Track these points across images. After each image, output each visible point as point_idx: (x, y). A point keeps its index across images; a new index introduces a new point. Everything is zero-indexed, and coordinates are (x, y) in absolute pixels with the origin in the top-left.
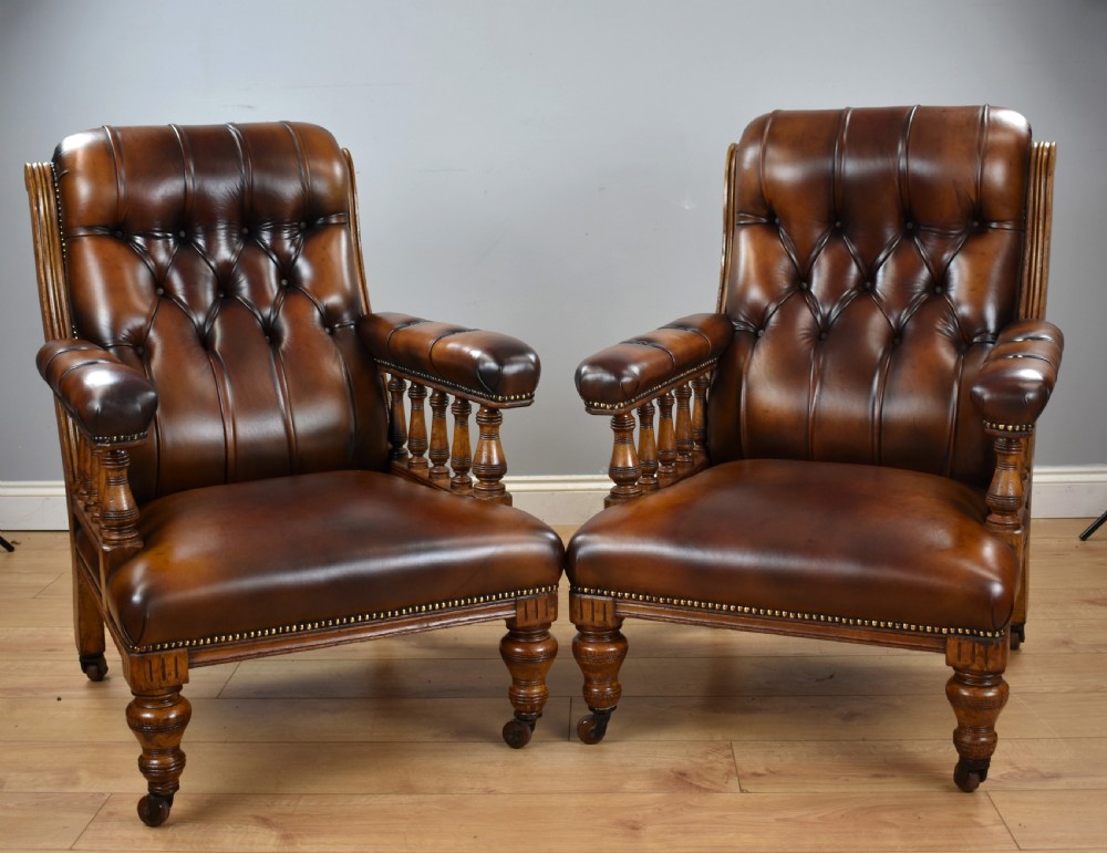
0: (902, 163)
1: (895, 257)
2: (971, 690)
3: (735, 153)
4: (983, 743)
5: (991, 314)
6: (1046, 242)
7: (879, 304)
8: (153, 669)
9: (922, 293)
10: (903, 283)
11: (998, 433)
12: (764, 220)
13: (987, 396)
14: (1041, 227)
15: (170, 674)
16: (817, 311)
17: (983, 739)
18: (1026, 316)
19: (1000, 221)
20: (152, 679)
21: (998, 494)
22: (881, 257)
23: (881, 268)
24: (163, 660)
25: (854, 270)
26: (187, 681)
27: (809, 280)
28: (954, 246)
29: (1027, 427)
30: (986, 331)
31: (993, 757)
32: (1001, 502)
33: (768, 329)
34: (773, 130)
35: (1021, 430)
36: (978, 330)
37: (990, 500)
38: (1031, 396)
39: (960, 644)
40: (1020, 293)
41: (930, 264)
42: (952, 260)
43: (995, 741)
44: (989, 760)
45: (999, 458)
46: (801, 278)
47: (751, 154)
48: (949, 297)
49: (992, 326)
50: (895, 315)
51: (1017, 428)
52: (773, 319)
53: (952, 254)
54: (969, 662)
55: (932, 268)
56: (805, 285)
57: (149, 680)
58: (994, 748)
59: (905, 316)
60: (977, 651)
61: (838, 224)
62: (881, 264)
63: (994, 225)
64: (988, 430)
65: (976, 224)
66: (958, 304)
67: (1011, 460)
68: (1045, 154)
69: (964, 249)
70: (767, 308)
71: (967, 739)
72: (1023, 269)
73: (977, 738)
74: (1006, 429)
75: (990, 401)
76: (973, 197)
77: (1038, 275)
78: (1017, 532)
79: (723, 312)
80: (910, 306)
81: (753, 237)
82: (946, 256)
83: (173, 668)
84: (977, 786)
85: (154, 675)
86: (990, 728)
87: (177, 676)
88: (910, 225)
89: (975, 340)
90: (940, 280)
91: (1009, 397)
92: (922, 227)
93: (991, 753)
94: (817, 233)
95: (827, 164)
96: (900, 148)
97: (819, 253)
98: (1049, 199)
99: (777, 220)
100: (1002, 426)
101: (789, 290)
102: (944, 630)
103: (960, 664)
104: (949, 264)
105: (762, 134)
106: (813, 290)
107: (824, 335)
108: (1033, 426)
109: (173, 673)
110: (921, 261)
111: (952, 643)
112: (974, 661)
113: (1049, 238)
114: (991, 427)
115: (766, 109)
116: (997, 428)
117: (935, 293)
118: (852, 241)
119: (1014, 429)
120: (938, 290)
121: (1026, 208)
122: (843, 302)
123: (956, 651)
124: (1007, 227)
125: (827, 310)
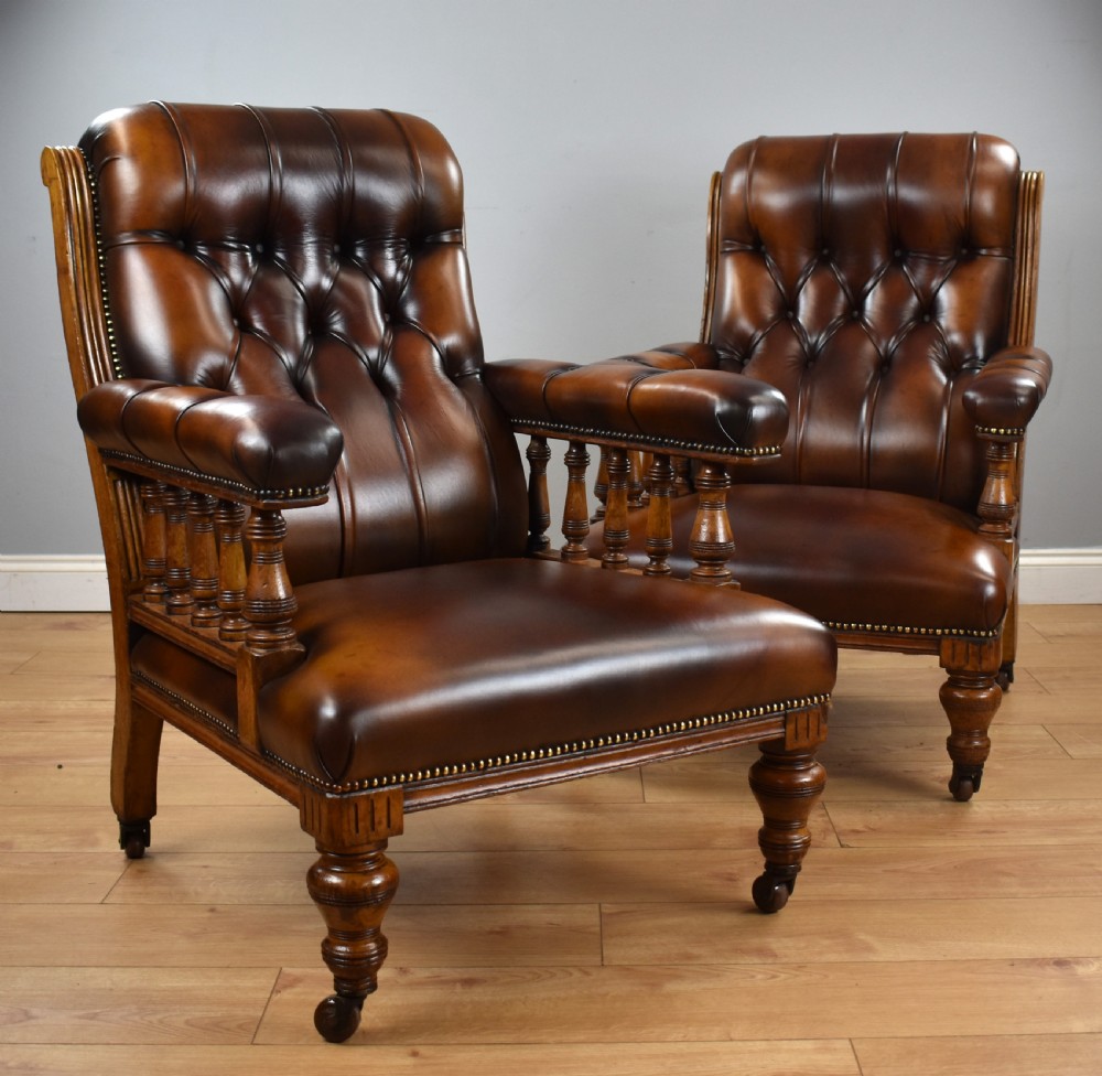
0: (891, 190)
1: (883, 285)
2: (965, 692)
3: (719, 181)
4: (976, 747)
5: (980, 342)
6: (1034, 272)
7: (868, 333)
8: (360, 816)
9: (911, 320)
10: (891, 309)
11: (990, 437)
12: (750, 247)
13: (979, 401)
14: (1029, 256)
15: (380, 823)
16: (806, 340)
17: (977, 743)
18: (1015, 343)
19: (989, 247)
20: (357, 831)
21: (991, 502)
22: (869, 285)
23: (871, 294)
24: (372, 801)
25: (842, 297)
26: (400, 831)
27: (794, 307)
28: (943, 273)
29: (1018, 431)
30: (975, 357)
31: (986, 764)
32: (992, 510)
33: (754, 357)
34: (759, 155)
35: (1012, 434)
36: (967, 356)
37: (981, 509)
38: (1022, 400)
39: (954, 645)
40: (1009, 322)
41: (919, 291)
42: (941, 286)
43: (988, 746)
44: (982, 766)
45: (991, 466)
46: (788, 305)
47: (737, 181)
48: (939, 324)
49: (980, 353)
50: (884, 344)
51: (1009, 431)
52: (760, 346)
53: (940, 280)
54: (963, 663)
55: (921, 295)
56: (791, 314)
57: (354, 831)
58: (988, 752)
59: (892, 344)
60: (970, 651)
61: (825, 252)
62: (869, 291)
63: (984, 252)
64: (980, 435)
65: (964, 251)
66: (949, 332)
67: (1003, 467)
68: (1033, 186)
69: (952, 276)
70: (753, 336)
71: (962, 743)
72: (1011, 299)
73: (971, 742)
74: (998, 433)
75: (983, 405)
76: (963, 223)
77: (1026, 305)
78: (1009, 541)
79: (706, 342)
80: (897, 333)
81: (738, 264)
82: (934, 284)
83: (385, 813)
84: (970, 796)
85: (361, 824)
86: (984, 732)
87: (389, 825)
88: (898, 253)
89: (964, 366)
90: (930, 306)
91: (1001, 400)
92: (911, 254)
93: (985, 759)
94: (804, 260)
95: (814, 192)
96: (889, 173)
97: (805, 281)
98: (1037, 228)
99: (763, 248)
100: (994, 430)
101: (774, 319)
102: (939, 631)
103: (954, 665)
104: (938, 290)
105: (748, 162)
106: (801, 320)
107: (810, 364)
108: (1024, 431)
109: (385, 821)
110: (911, 290)
111: (946, 644)
112: (967, 662)
113: (1037, 268)
114: (983, 431)
115: (751, 135)
116: (989, 432)
117: (923, 322)
118: (840, 267)
119: (1005, 433)
120: (927, 318)
121: (1014, 236)
122: (829, 330)
123: (950, 652)
124: (996, 253)
125: (814, 339)
